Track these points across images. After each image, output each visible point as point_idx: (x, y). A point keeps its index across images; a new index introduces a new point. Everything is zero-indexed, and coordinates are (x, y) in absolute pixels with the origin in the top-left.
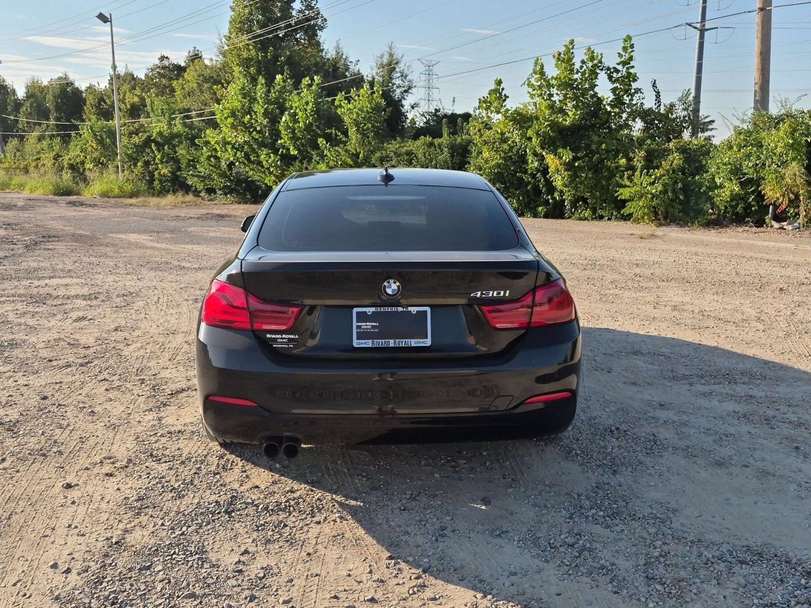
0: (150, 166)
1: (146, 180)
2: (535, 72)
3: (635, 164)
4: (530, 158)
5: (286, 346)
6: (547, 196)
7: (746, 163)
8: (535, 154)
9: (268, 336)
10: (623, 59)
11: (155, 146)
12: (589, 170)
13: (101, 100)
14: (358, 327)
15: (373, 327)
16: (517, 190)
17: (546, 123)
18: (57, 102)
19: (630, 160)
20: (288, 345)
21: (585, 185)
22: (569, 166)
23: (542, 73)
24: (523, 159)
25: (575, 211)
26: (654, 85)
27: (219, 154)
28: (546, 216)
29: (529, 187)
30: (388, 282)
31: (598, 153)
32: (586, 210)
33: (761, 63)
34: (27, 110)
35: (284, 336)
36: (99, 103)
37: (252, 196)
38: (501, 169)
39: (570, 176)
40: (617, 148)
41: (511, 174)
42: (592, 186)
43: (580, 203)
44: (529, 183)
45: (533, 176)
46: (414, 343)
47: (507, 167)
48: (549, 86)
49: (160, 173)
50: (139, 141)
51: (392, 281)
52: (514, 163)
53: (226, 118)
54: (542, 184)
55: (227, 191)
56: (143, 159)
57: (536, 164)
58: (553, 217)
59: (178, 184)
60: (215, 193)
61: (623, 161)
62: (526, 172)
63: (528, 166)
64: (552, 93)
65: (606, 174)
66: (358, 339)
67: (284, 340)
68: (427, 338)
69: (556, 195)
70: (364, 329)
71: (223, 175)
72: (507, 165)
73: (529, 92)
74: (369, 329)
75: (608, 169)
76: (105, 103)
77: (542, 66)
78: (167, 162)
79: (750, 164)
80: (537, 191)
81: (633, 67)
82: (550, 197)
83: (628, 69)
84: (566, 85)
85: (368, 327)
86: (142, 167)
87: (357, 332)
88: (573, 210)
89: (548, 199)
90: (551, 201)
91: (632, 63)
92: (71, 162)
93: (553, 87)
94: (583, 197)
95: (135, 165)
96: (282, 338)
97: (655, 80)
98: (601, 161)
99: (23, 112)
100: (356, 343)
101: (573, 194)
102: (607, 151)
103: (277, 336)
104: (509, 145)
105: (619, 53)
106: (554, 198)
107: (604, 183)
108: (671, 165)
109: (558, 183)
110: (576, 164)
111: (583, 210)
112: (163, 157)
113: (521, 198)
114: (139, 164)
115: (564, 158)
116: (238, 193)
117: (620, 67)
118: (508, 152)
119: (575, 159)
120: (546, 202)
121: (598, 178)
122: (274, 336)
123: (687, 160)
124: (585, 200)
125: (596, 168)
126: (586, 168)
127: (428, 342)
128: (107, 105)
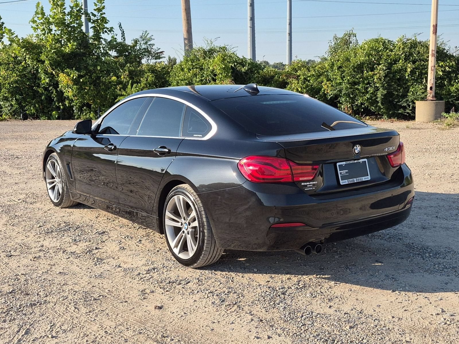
2: (37, 13)
3: (122, 80)
4: (43, 76)
5: (312, 189)
6: (58, 103)
7: (195, 79)
8: (46, 73)
9: (303, 184)
10: (98, 7)
12: (90, 84)
14: (341, 173)
15: (346, 172)
16: (33, 99)
17: (53, 51)
19: (118, 77)
20: (312, 188)
21: (89, 95)
22: (76, 82)
23: (43, 14)
24: (35, 77)
25: (80, 114)
26: (120, 26)
28: (58, 118)
29: (43, 97)
30: (356, 147)
31: (95, 72)
32: (90, 112)
33: (187, 16)
35: (311, 183)
38: (18, 84)
39: (78, 89)
40: (107, 69)
41: (27, 88)
42: (94, 95)
43: (85, 108)
44: (42, 94)
45: (46, 89)
46: (364, 179)
47: (23, 82)
48: (50, 23)
51: (358, 146)
52: (29, 79)
54: (54, 94)
57: (47, 80)
58: (63, 119)
61: (114, 78)
62: (39, 86)
63: (41, 82)
64: (51, 28)
65: (103, 87)
66: (342, 180)
67: (311, 185)
68: (368, 176)
69: (67, 103)
70: (343, 174)
72: (24, 81)
73: (32, 27)
74: (344, 174)
75: (104, 83)
77: (42, 9)
79: (197, 80)
80: (50, 100)
81: (104, 13)
82: (60, 104)
83: (101, 14)
84: (61, 23)
85: (344, 173)
87: (341, 176)
88: (79, 113)
89: (60, 105)
90: (62, 107)
91: (104, 11)
93: (52, 24)
94: (88, 103)
96: (310, 184)
97: (120, 23)
98: (98, 78)
100: (342, 182)
101: (81, 102)
102: (101, 71)
103: (308, 183)
104: (23, 66)
105: (94, 3)
106: (64, 105)
107: (103, 93)
108: (147, 80)
109: (69, 93)
110: (81, 80)
111: (88, 113)
113: (37, 106)
115: (72, 76)
117: (96, 13)
118: (22, 72)
119: (80, 77)
120: (58, 108)
121: (98, 90)
122: (305, 184)
123: (157, 77)
124: (88, 106)
125: (96, 83)
126: (88, 83)
127: (368, 178)
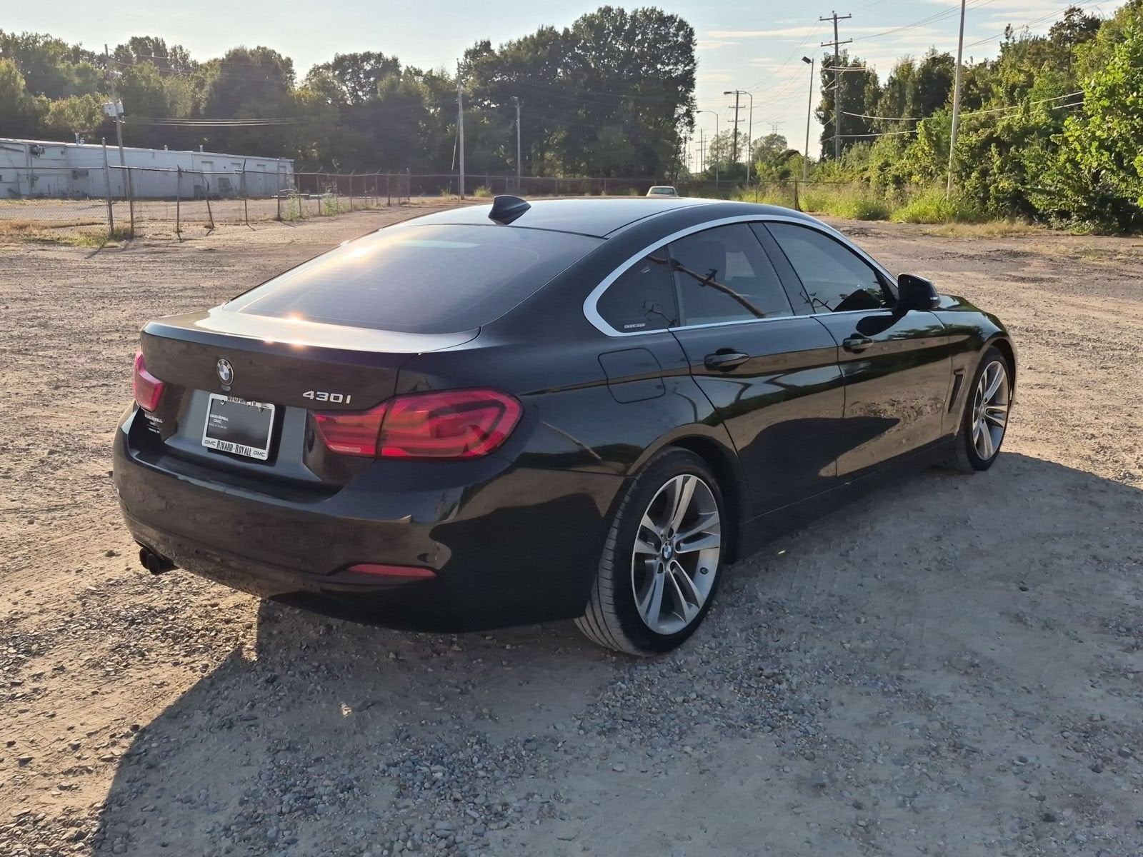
0: (988, 178)
1: (979, 197)
11: (997, 147)
13: (972, 82)
14: (211, 419)
15: (222, 421)
18: (916, 89)
20: (156, 430)
27: (1078, 158)
34: (885, 102)
36: (968, 87)
37: (1121, 225)
46: (253, 452)
49: (997, 187)
50: (977, 141)
51: (223, 362)
53: (1099, 99)
55: (1085, 214)
56: (980, 167)
59: (1019, 205)
60: (1069, 217)
66: (207, 436)
68: (265, 449)
70: (215, 423)
71: (1083, 190)
74: (219, 424)
76: (976, 85)
78: (1011, 171)
85: (218, 421)
86: (977, 178)
87: (208, 427)
92: (897, 173)
95: (968, 176)
99: (881, 105)
100: (204, 441)
112: (1004, 164)
114: (974, 175)
116: (1103, 218)
127: (263, 454)
128: (977, 89)
